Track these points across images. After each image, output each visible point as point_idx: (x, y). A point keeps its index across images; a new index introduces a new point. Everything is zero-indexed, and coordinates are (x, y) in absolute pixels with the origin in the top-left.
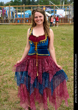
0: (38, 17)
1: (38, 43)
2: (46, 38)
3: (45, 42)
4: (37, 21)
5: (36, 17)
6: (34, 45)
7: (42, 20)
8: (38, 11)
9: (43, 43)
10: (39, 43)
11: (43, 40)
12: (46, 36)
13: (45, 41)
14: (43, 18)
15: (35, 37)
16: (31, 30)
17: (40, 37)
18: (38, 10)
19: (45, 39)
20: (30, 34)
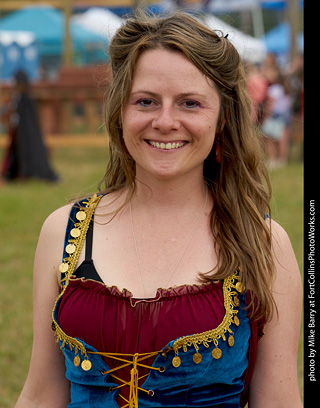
0: (167, 102)
1: (148, 362)
2: (230, 311)
3: (217, 353)
4: (151, 135)
5: (147, 102)
6: (109, 379)
7: (191, 138)
8: (174, 48)
9: (198, 358)
10: (161, 360)
11: (203, 337)
12: (227, 294)
13: (223, 344)
14: (205, 121)
15: (124, 299)
16: (75, 233)
17: (166, 297)
18: (181, 36)
19: (224, 326)
20: (64, 268)
